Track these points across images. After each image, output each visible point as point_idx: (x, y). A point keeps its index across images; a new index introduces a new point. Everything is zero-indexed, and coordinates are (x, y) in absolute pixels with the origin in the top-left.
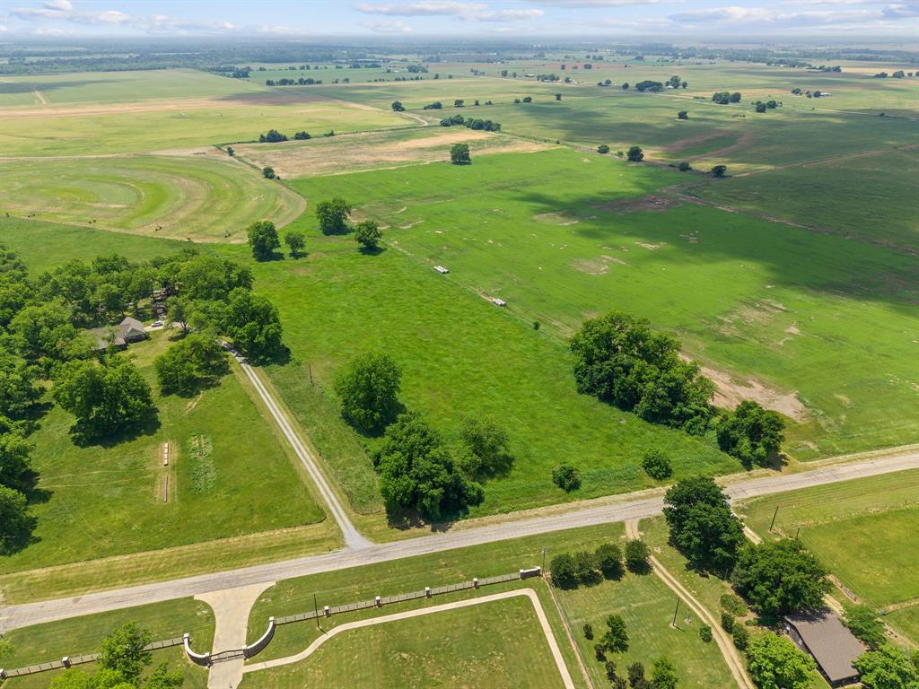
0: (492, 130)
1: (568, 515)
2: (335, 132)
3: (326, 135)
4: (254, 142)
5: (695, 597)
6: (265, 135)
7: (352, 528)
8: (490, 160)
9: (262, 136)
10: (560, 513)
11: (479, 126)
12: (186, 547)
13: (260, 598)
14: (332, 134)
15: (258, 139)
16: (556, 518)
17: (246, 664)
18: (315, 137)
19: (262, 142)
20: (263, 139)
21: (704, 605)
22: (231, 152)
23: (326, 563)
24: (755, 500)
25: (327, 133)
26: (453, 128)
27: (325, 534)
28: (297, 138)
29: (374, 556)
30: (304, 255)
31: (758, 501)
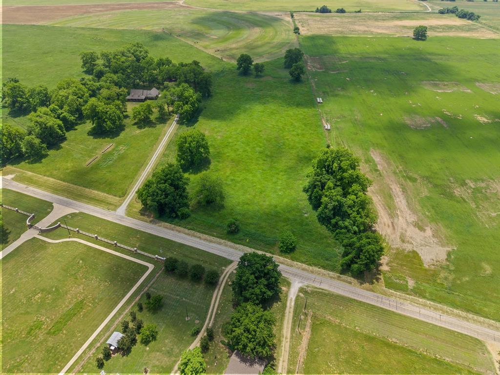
0: (472, 20)
1: (211, 244)
2: (362, 11)
3: (356, 12)
4: (312, 12)
5: (216, 314)
6: (319, 8)
7: (127, 204)
8: (440, 40)
9: (317, 9)
10: (211, 241)
11: (464, 16)
12: (72, 185)
13: (68, 215)
14: (359, 12)
15: (315, 10)
16: (206, 243)
17: (38, 234)
18: (349, 12)
19: (316, 12)
20: (317, 11)
21: (215, 320)
22: (292, 16)
23: (101, 214)
24: (321, 291)
25: (357, 10)
26: (445, 16)
27: (116, 203)
28: (337, 12)
29: (119, 220)
30: (261, 77)
31: (321, 292)
